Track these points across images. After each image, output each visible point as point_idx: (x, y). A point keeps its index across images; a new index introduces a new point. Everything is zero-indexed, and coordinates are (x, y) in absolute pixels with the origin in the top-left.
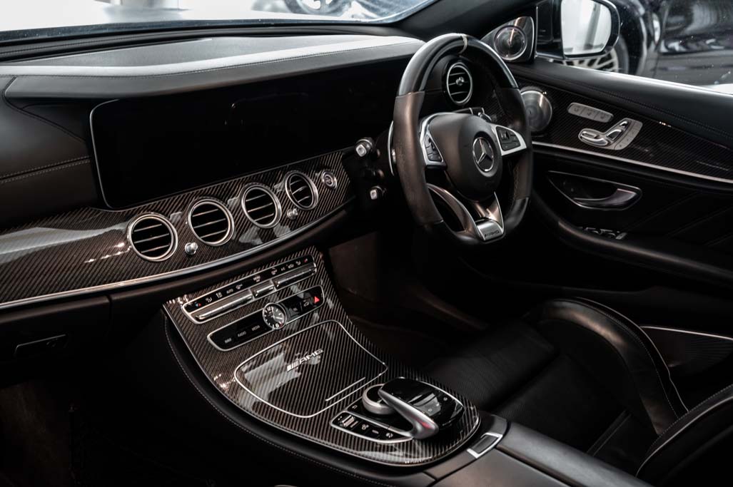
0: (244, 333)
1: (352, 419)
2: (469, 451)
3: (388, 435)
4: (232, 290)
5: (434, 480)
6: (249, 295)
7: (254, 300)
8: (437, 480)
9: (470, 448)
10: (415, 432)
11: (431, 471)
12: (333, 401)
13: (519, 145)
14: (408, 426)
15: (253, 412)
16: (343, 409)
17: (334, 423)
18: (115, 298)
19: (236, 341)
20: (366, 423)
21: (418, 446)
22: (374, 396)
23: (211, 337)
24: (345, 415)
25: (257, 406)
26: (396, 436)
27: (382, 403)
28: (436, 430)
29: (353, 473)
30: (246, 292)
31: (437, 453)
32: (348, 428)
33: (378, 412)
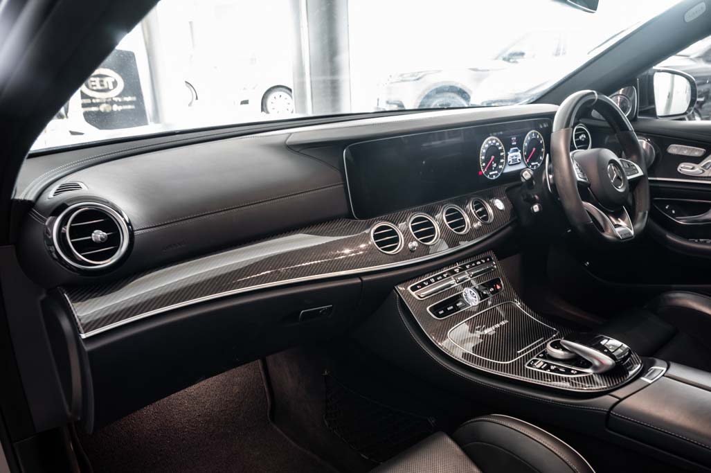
0: (452, 307)
1: (542, 363)
2: (642, 378)
3: (572, 372)
4: (440, 277)
5: (618, 400)
6: (453, 281)
7: (456, 285)
8: (621, 400)
9: (643, 377)
10: (595, 368)
11: (614, 393)
12: (523, 353)
13: (638, 172)
14: (588, 364)
15: (463, 359)
16: (532, 357)
17: (528, 365)
18: (365, 279)
19: (447, 313)
20: (554, 365)
21: (596, 378)
22: (557, 345)
23: (430, 309)
24: (535, 361)
25: (465, 355)
26: (579, 372)
27: (564, 349)
28: (613, 364)
29: (550, 400)
30: (450, 279)
31: (613, 383)
32: (540, 368)
33: (560, 357)
